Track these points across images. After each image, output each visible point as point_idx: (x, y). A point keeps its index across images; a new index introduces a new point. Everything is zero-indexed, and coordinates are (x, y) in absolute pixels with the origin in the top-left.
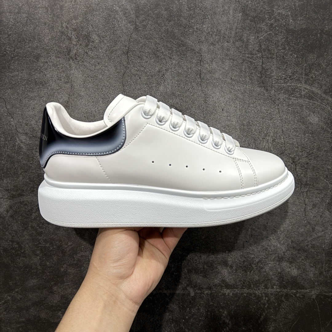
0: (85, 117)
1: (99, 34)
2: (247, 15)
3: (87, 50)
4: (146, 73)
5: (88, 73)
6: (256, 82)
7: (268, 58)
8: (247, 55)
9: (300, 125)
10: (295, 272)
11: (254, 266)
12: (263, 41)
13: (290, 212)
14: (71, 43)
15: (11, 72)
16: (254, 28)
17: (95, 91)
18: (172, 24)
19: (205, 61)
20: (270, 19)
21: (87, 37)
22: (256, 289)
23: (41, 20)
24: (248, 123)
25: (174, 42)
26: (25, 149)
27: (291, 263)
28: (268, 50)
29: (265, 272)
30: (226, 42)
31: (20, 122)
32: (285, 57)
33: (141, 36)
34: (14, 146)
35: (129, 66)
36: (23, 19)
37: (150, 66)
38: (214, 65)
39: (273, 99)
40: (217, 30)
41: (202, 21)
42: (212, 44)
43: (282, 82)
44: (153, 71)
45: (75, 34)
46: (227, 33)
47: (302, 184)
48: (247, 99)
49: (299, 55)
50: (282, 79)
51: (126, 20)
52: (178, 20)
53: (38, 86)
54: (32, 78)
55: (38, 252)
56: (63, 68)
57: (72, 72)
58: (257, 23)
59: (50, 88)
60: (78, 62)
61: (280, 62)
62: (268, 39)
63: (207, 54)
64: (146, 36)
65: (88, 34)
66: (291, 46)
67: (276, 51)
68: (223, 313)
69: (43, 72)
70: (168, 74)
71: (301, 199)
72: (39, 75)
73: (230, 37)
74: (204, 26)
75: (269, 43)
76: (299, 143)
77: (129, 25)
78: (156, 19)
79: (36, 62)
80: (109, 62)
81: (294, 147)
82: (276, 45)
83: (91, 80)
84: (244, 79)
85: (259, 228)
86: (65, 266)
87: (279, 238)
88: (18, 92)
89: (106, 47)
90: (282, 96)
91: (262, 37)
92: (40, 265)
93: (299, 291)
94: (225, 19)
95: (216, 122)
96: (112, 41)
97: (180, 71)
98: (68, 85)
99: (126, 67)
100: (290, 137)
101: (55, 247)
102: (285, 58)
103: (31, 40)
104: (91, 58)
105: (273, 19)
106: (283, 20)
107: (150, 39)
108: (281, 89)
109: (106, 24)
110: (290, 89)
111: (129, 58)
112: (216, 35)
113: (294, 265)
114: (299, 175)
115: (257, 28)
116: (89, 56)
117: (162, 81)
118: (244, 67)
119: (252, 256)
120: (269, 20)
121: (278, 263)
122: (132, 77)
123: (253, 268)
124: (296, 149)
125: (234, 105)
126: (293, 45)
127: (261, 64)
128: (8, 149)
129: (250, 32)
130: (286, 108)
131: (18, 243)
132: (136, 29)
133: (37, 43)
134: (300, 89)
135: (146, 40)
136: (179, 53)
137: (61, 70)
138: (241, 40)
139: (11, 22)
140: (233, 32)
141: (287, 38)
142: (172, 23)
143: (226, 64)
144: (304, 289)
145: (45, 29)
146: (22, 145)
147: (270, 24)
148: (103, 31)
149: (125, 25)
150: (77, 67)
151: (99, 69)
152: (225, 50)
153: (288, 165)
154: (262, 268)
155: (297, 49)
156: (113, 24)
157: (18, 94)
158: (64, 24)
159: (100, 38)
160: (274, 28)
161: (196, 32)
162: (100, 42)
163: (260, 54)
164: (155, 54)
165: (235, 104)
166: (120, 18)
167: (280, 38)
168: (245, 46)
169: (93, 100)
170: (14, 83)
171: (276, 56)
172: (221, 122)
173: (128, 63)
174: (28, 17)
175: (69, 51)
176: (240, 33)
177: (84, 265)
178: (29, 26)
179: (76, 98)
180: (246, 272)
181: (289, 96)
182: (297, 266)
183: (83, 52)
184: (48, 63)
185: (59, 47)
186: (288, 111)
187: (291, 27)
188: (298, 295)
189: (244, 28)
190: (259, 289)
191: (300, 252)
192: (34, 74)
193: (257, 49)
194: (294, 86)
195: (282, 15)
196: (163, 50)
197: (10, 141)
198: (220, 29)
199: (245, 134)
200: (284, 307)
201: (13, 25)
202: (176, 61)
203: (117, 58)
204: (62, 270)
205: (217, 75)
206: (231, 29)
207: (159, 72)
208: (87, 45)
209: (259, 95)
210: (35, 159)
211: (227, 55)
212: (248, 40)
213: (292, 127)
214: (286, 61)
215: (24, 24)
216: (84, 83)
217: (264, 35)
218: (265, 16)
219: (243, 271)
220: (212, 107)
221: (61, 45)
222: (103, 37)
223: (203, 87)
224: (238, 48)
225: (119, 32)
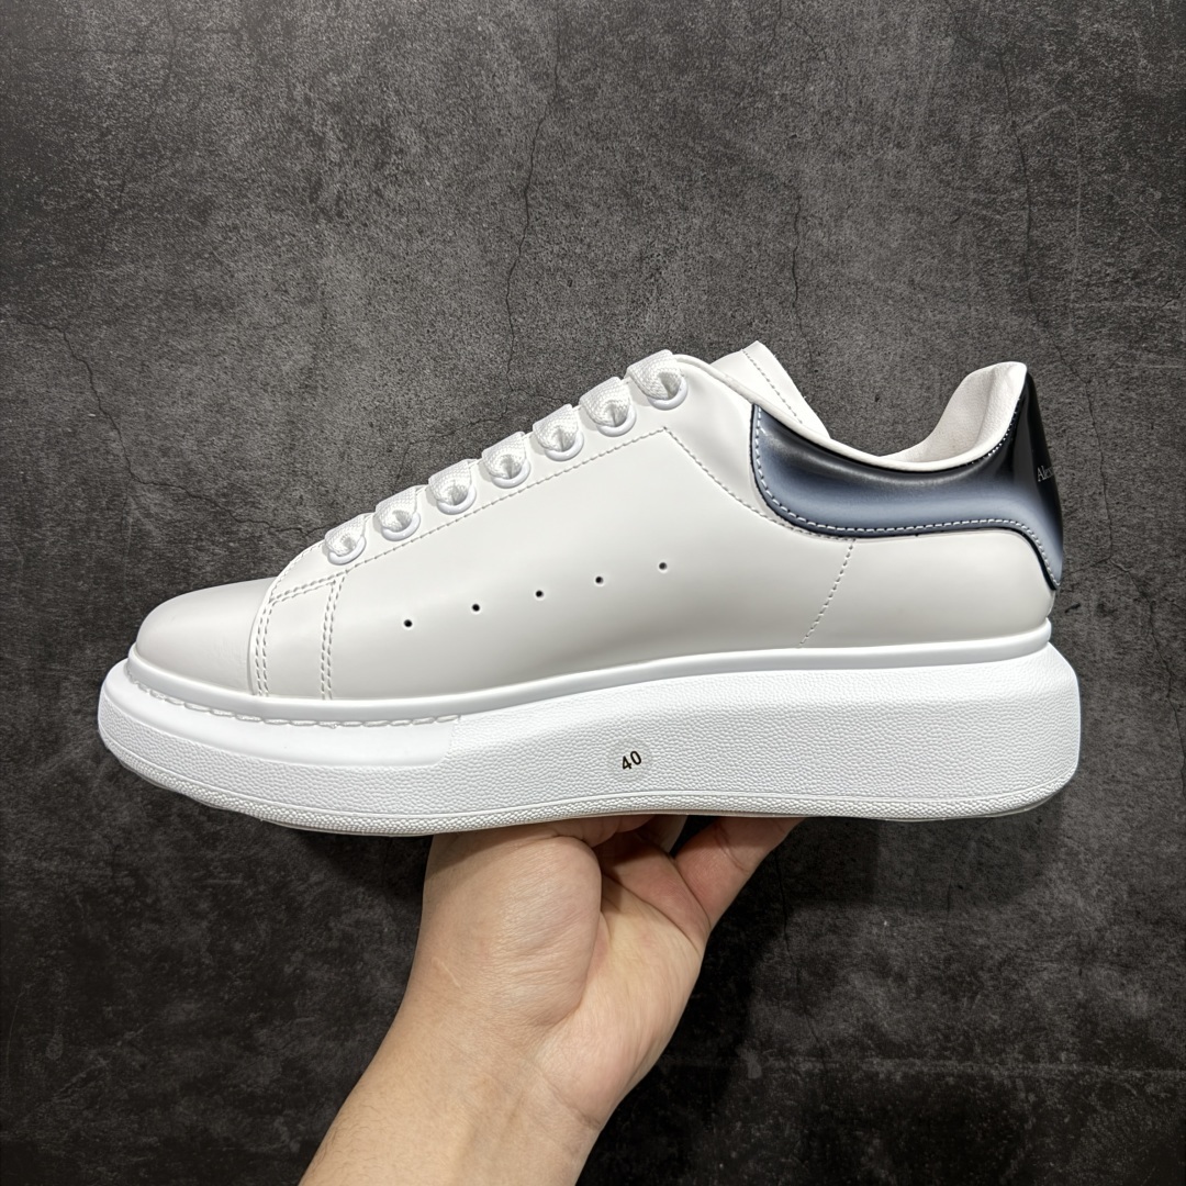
0: (372, 425)
1: (423, 122)
2: (973, 42)
3: (381, 185)
4: (593, 265)
5: (383, 266)
6: (1006, 296)
7: (1050, 204)
8: (972, 196)
9: (1170, 458)
10: (1139, 1003)
11: (984, 976)
12: (1034, 142)
13: (1127, 783)
14: (324, 156)
15: (111, 266)
16: (1001, 91)
17: (408, 332)
18: (690, 83)
19: (812, 216)
20: (1061, 56)
21: (381, 134)
22: (991, 1060)
23: (217, 75)
25: (699, 149)
26: (158, 538)
27: (1126, 968)
28: (1053, 174)
29: (1028, 998)
30: (891, 145)
31: (142, 444)
32: (1117, 198)
33: (578, 129)
34: (121, 527)
35: (530, 239)
36: (154, 72)
37: (607, 238)
38: (848, 232)
39: (1070, 359)
40: (861, 102)
41: (804, 69)
42: (840, 152)
43: (1105, 293)
44: (620, 256)
45: (337, 124)
46: (897, 112)
47: (1173, 677)
48: (970, 357)
49: (1173, 192)
50: (1103, 284)
51: (521, 71)
52: (714, 66)
53: (205, 315)
54: (185, 284)
55: (204, 906)
56: (292, 247)
57: (326, 262)
58: (1010, 73)
59: (246, 321)
60: (348, 225)
61: (1099, 221)
62: (1053, 132)
63: (819, 193)
64: (594, 128)
65: (382, 124)
66: (1141, 157)
67: (1082, 178)
68: (869, 1143)
69: (221, 263)
70: (675, 266)
71: (1170, 735)
72: (207, 274)
73: (909, 129)
74: (812, 89)
75: (1055, 150)
76: (1165, 526)
77: (532, 87)
78: (631, 64)
79: (197, 228)
80: (457, 226)
81: (1145, 539)
82: (1082, 157)
83: (395, 291)
84: (958, 284)
85: (1007, 839)
86: (298, 956)
87: (1083, 878)
88: (133, 337)
89: (447, 170)
90: (1103, 349)
91: (1029, 127)
92: (210, 951)
93: (1154, 1072)
94: (889, 60)
96: (472, 148)
97: (718, 256)
98: (312, 312)
99: (519, 244)
100: (1131, 503)
101: (262, 888)
102: (1117, 203)
103: (179, 150)
104: (394, 210)
105: (1072, 58)
106: (1110, 60)
107: (607, 137)
108: (1098, 319)
109: (448, 87)
110: (1134, 320)
111: (530, 210)
112: (855, 121)
113: (1137, 977)
114: (1164, 642)
115: (1010, 93)
116: (389, 206)
117: (651, 292)
118: (959, 237)
119: (981, 941)
120: (1056, 61)
121: (1076, 969)
122: (540, 278)
123: (982, 986)
124: (1154, 547)
125: (920, 382)
126: (1151, 153)
127: (1024, 227)
128: (99, 538)
129: (982, 109)
130: (1117, 391)
131: (134, 873)
132: (558, 102)
133: (200, 161)
134: (1174, 322)
135: (594, 142)
136: (715, 191)
137: (286, 257)
138: (949, 136)
139: (112, 84)
140: (920, 110)
141: (1127, 126)
142: (690, 77)
143: (892, 228)
144: (1175, 1068)
145: (229, 109)
146: (150, 527)
147: (1060, 75)
148: (439, 113)
149: (519, 89)
150: (344, 244)
151: (421, 253)
152: (888, 174)
153: (1122, 605)
154: (1016, 985)
155: (1164, 168)
156: (473, 84)
157: (135, 342)
158: (299, 87)
159: (427, 138)
160: (1078, 93)
161: (780, 109)
162: (428, 154)
163: (1023, 190)
164: (627, 196)
165: (926, 376)
166: (499, 65)
167: (1098, 127)
168: (965, 160)
169: (399, 366)
170: (119, 302)
171: (1083, 196)
173: (528, 228)
174: (170, 67)
175: (317, 187)
176: (947, 111)
177: (366, 956)
178: (174, 98)
179: (340, 357)
180: (955, 998)
181: (1131, 347)
182: (1148, 983)
183: (365, 189)
184: (242, 231)
185: (281, 171)
186: (1126, 404)
187: (1142, 85)
188: (1150, 1089)
189: (962, 93)
190: (1002, 1063)
191: (1162, 930)
192: (191, 272)
193: (1012, 170)
194: (1152, 309)
195: (1109, 42)
196: (657, 179)
197: (108, 509)
198: (871, 96)
200: (1095, 1130)
201: (119, 97)
202: (704, 218)
203: (488, 210)
204: (288, 970)
205: (856, 270)
206: (911, 97)
207: (641, 260)
208: (379, 166)
209: (1015, 342)
210: (195, 576)
211: (895, 194)
212: (976, 137)
213: (1141, 464)
214: (1120, 214)
215: (156, 91)
216: (370, 304)
217: (1036, 117)
218: (1041, 45)
219: (944, 993)
220: (837, 388)
221: (288, 164)
222: (438, 135)
223: (806, 314)
224: (937, 168)
225: (494, 115)
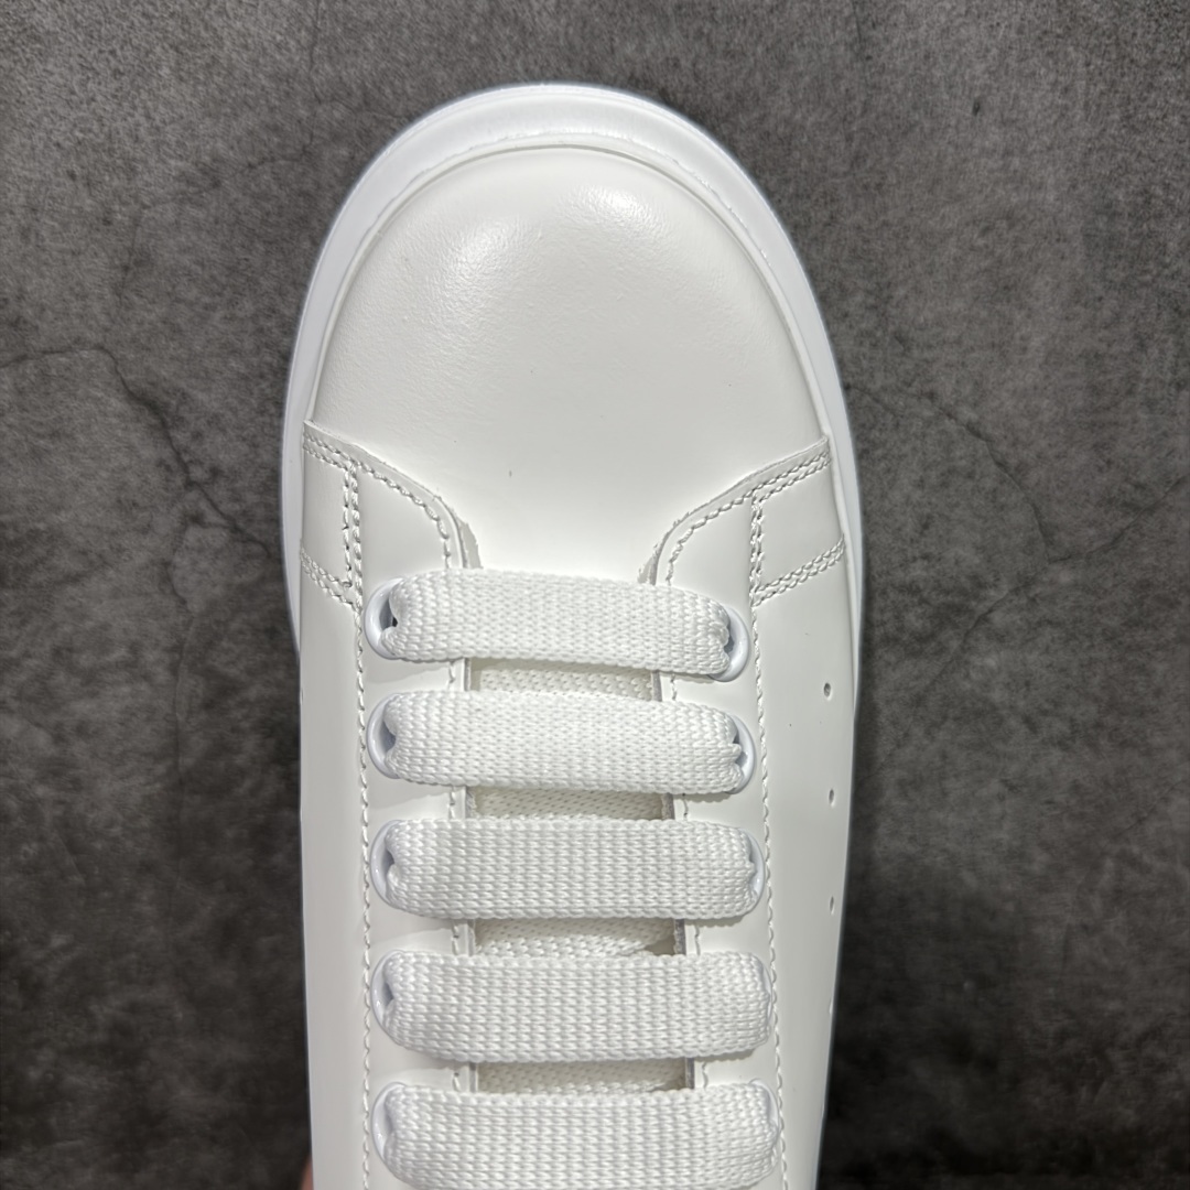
24: (1140, 200)
95: (931, 191)
172: (962, 187)
199: (1118, 274)
